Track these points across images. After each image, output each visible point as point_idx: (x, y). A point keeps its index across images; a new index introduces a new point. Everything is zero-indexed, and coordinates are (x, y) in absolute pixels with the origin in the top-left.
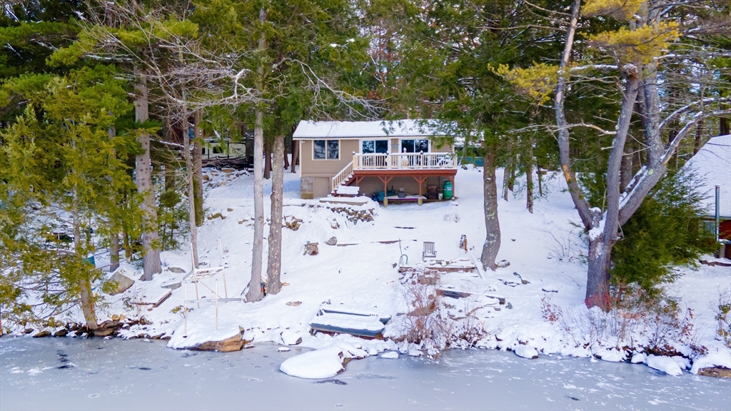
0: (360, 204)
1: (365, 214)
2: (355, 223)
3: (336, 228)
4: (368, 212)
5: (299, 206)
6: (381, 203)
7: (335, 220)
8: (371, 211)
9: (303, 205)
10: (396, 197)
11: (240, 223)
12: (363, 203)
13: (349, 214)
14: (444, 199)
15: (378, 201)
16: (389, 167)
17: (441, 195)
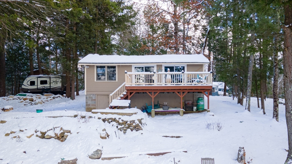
0: (130, 115)
1: (134, 124)
2: (125, 133)
3: (105, 138)
4: (137, 122)
5: (72, 117)
6: (149, 114)
7: (104, 130)
8: (140, 121)
9: (76, 116)
10: (161, 110)
11: (7, 135)
12: (132, 114)
13: (120, 124)
14: (198, 111)
15: (147, 112)
16: (156, 84)
17: (195, 108)
